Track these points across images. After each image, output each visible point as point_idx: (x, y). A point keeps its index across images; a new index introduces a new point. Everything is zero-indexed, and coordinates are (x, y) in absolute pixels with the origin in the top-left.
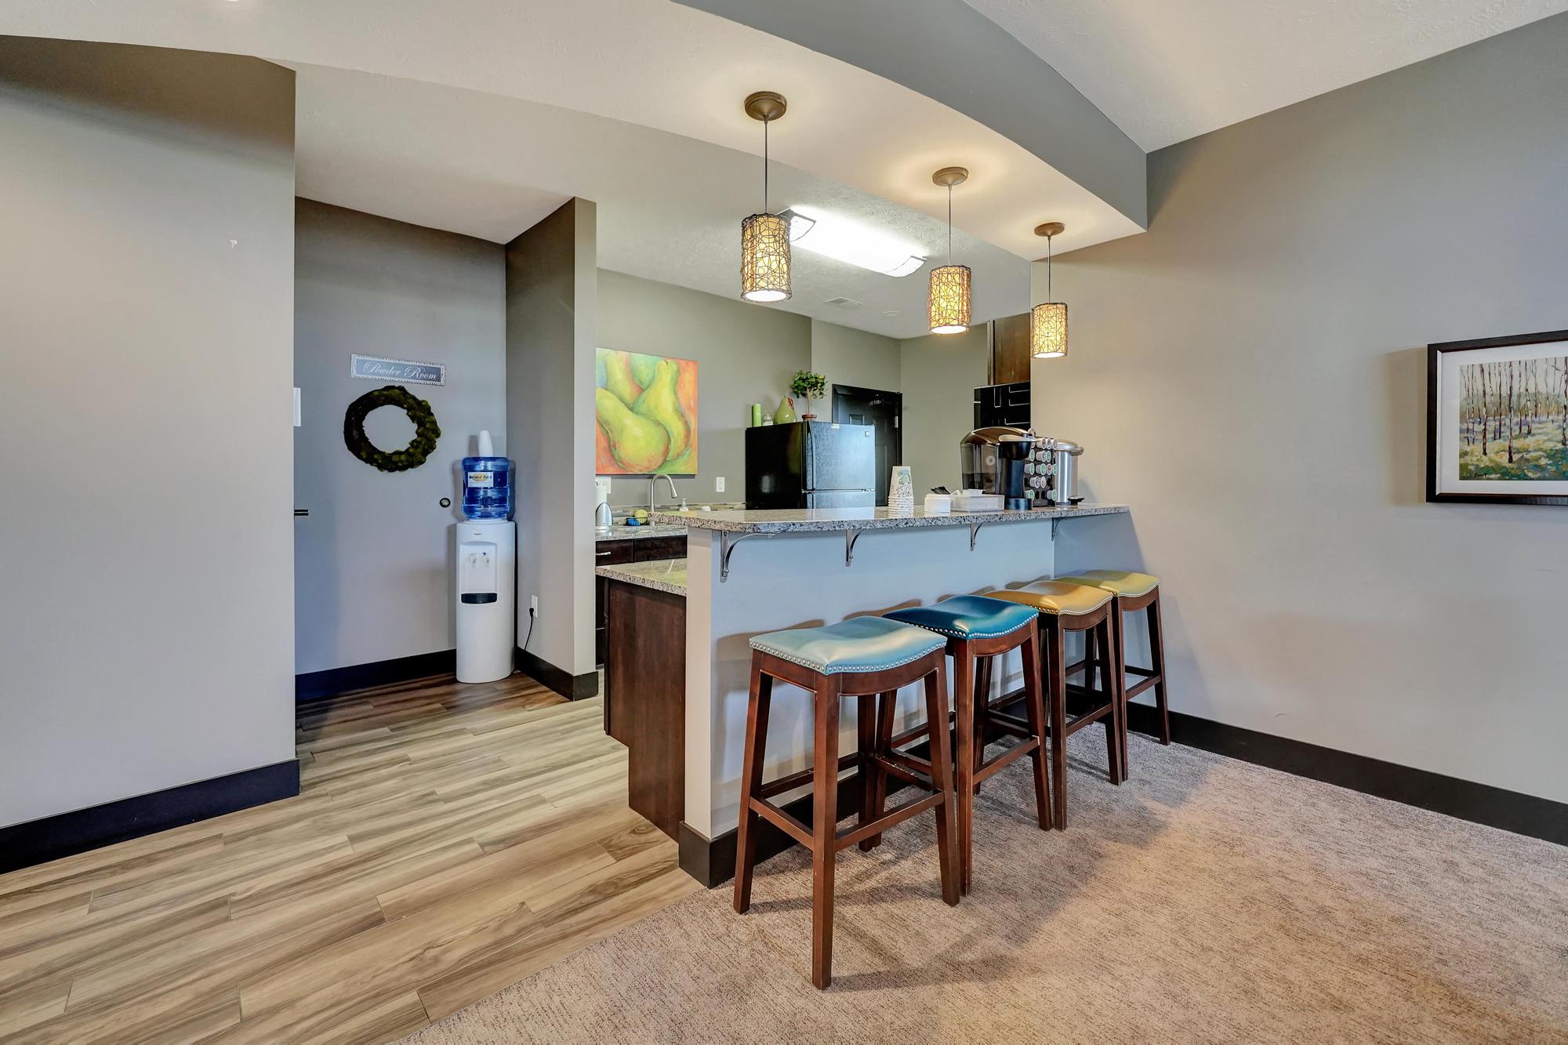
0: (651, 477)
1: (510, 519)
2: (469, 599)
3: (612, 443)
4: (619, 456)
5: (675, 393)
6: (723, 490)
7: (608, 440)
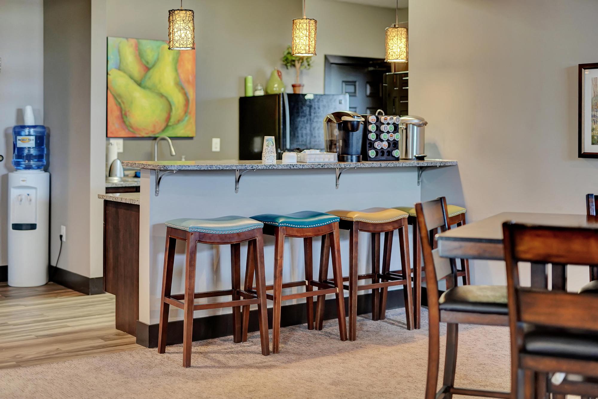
0: (155, 138)
1: (46, 170)
2: (17, 227)
3: (123, 112)
4: (130, 123)
5: (176, 70)
6: (218, 149)
7: (121, 110)
